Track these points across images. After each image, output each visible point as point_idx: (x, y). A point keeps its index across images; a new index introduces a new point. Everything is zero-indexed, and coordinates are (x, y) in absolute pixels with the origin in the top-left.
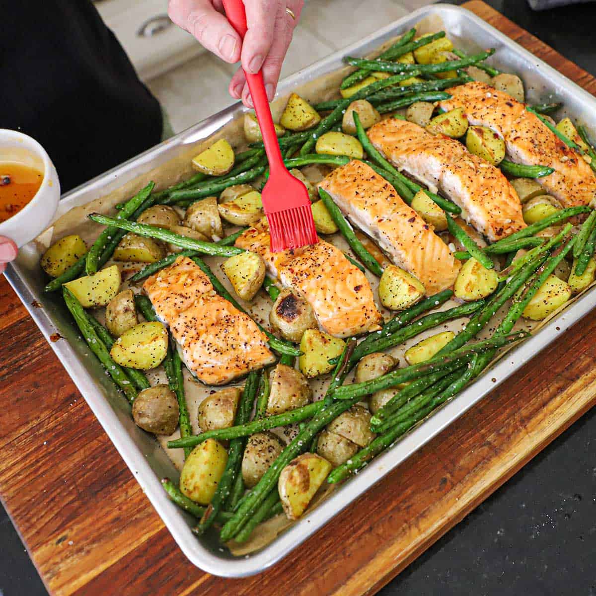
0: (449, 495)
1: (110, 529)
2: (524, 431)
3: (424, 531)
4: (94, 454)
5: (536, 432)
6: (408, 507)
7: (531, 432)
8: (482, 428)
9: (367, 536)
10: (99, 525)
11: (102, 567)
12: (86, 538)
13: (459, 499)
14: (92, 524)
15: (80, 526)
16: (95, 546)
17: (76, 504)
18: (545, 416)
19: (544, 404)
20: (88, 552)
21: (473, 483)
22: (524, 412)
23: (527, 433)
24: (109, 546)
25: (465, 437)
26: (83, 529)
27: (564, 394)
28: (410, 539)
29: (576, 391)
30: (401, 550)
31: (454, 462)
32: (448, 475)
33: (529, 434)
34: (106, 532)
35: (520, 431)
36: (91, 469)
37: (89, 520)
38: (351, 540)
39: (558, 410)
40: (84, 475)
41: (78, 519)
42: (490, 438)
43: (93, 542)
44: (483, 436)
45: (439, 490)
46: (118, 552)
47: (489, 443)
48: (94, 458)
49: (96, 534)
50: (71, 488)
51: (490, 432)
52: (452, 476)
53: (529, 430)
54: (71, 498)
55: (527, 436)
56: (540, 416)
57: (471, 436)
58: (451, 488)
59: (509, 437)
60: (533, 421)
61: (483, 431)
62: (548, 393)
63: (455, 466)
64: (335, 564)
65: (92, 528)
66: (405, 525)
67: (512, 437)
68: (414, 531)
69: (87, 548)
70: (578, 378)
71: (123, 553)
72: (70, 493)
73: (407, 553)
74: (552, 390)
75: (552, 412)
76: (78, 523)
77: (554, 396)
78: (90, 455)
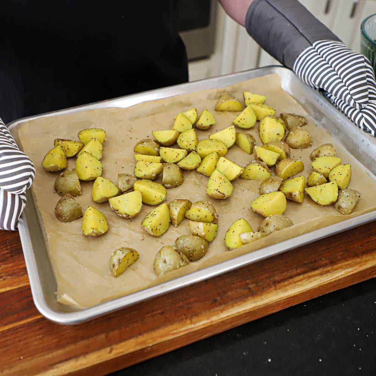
0: (216, 309)
1: (20, 272)
2: (274, 288)
3: (194, 323)
5: (282, 290)
6: (189, 308)
7: (278, 289)
8: (248, 279)
9: (160, 316)
10: (15, 268)
11: (8, 289)
12: (6, 272)
13: (221, 312)
14: (12, 267)
15: (5, 266)
16: (9, 277)
17: (8, 255)
18: (290, 283)
19: (291, 277)
20: (4, 279)
21: (233, 306)
22: (277, 278)
23: (276, 289)
24: (16, 280)
25: (235, 282)
26: (7, 268)
27: (306, 275)
28: (184, 325)
29: (314, 276)
30: (176, 329)
31: (225, 292)
32: (219, 298)
33: (277, 290)
34: (18, 272)
35: (271, 287)
37: (11, 265)
38: (149, 315)
39: (300, 283)
41: (6, 262)
42: (251, 286)
43: (9, 275)
44: (247, 284)
45: (211, 304)
46: (19, 284)
47: (250, 289)
49: (11, 272)
50: (9, 247)
51: (253, 283)
52: (221, 299)
53: (278, 288)
54: (6, 252)
55: (275, 291)
56: (286, 283)
57: (240, 282)
58: (219, 305)
59: (264, 288)
60: (282, 284)
61: (248, 281)
62: (295, 272)
63: (224, 294)
64: (135, 325)
65: (11, 269)
66: (184, 317)
67: (265, 289)
68: (188, 321)
69: (4, 277)
70: (317, 269)
71: (21, 286)
72: (7, 249)
73: (180, 332)
74: (298, 271)
75: (295, 283)
76: (5, 264)
77: (299, 274)
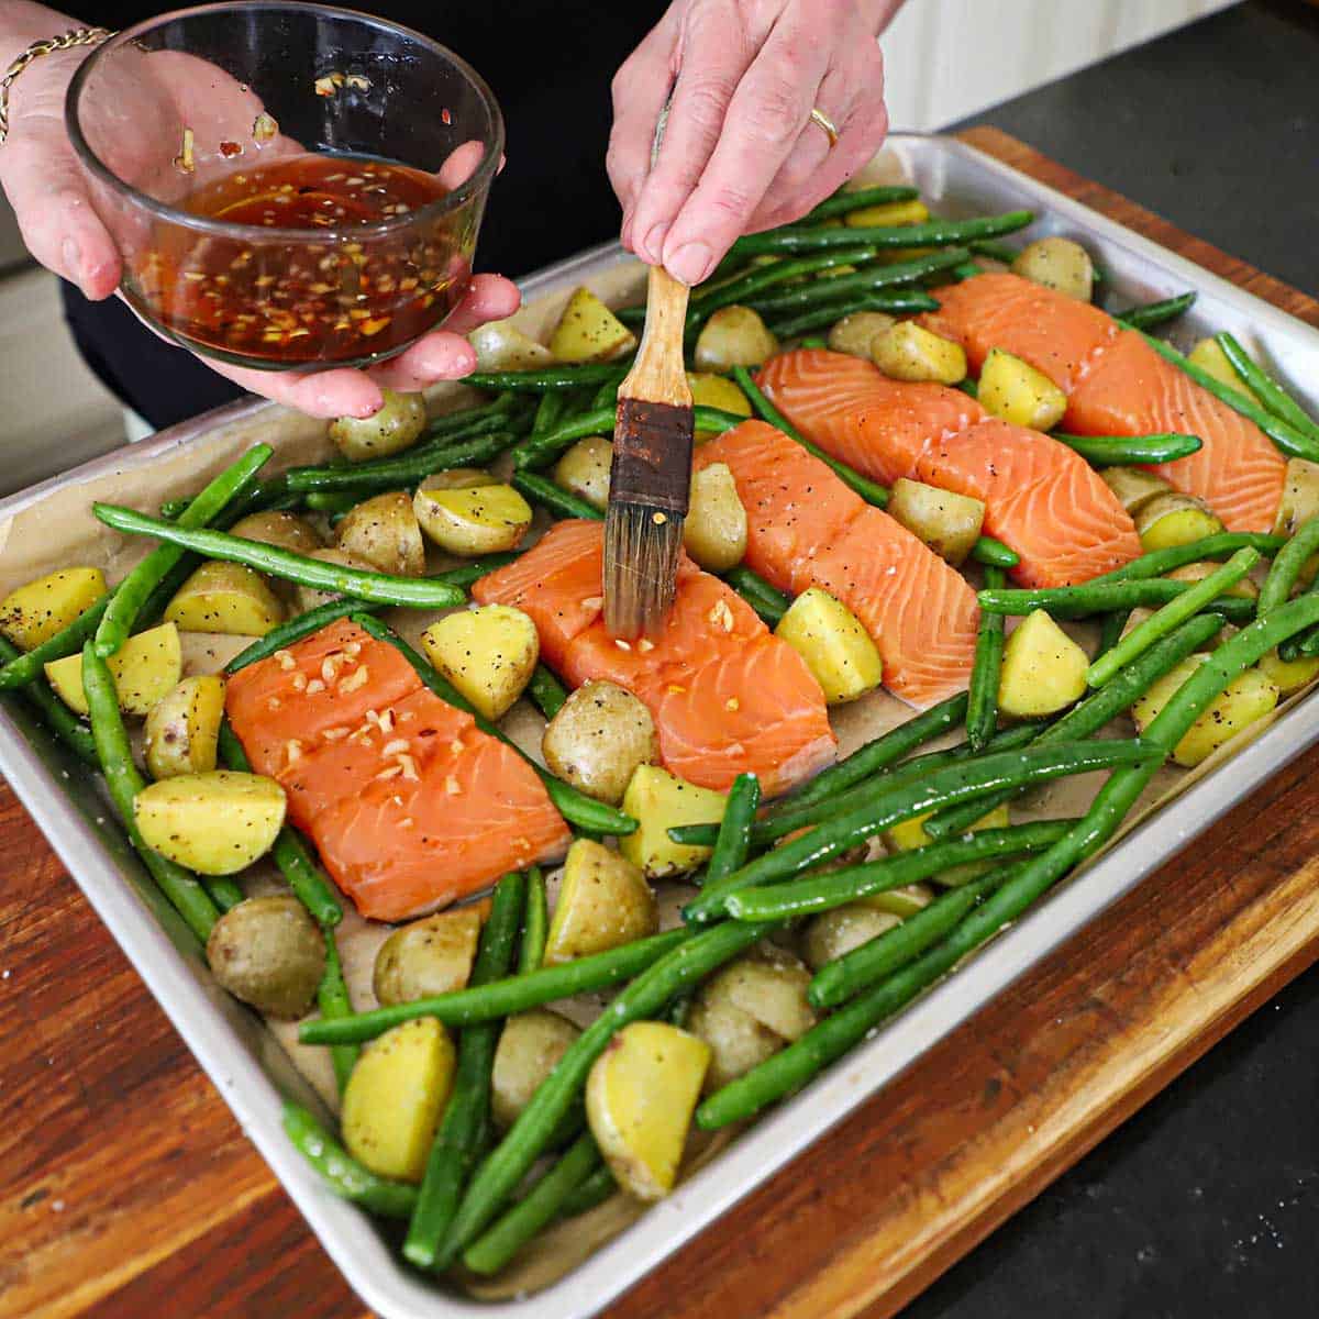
0: (1009, 1120)
1: (160, 1177)
2: (1180, 977)
3: (955, 1203)
4: (122, 1002)
5: (1212, 979)
6: (911, 1144)
7: (1198, 981)
8: (1078, 969)
9: (809, 1210)
10: (129, 1166)
11: (135, 1267)
12: (98, 1195)
13: (1036, 1128)
14: (111, 1164)
15: (82, 1167)
16: (119, 1214)
17: (77, 1114)
18: (1231, 946)
19: (1225, 920)
20: (102, 1229)
21: (1066, 1093)
22: (1176, 936)
23: (1191, 983)
24: (155, 1218)
25: (1036, 990)
26: (90, 1176)
27: (1272, 898)
28: (920, 1221)
29: (1300, 894)
30: (897, 1247)
31: (1018, 1042)
32: (1004, 1075)
33: (1197, 985)
34: (148, 1182)
35: (1171, 978)
36: (115, 1037)
37: (104, 1155)
38: (766, 1220)
39: (1262, 934)
40: (97, 1049)
41: (78, 1149)
42: (1099, 992)
43: (115, 1204)
44: (1083, 988)
45: (983, 1107)
46: (177, 1231)
47: (1099, 1004)
48: (124, 1011)
49: (121, 1187)
50: (65, 1078)
51: (1099, 978)
52: (1014, 1075)
53: (1195, 976)
54: (63, 1101)
55: (1191, 990)
56: (1218, 947)
57: (1053, 985)
58: (1015, 1104)
59: (1148, 989)
60: (1203, 955)
61: (1081, 976)
62: (1230, 897)
63: (1018, 1052)
64: (732, 1277)
65: (112, 1174)
66: (904, 1187)
67: (1155, 991)
68: (929, 1202)
69: (97, 1220)
70: (1300, 865)
71: (187, 1236)
72: (62, 1090)
73: (913, 1254)
74: (1238, 890)
75: (1245, 938)
76: (80, 1158)
77: (1246, 902)
78: (115, 1003)
